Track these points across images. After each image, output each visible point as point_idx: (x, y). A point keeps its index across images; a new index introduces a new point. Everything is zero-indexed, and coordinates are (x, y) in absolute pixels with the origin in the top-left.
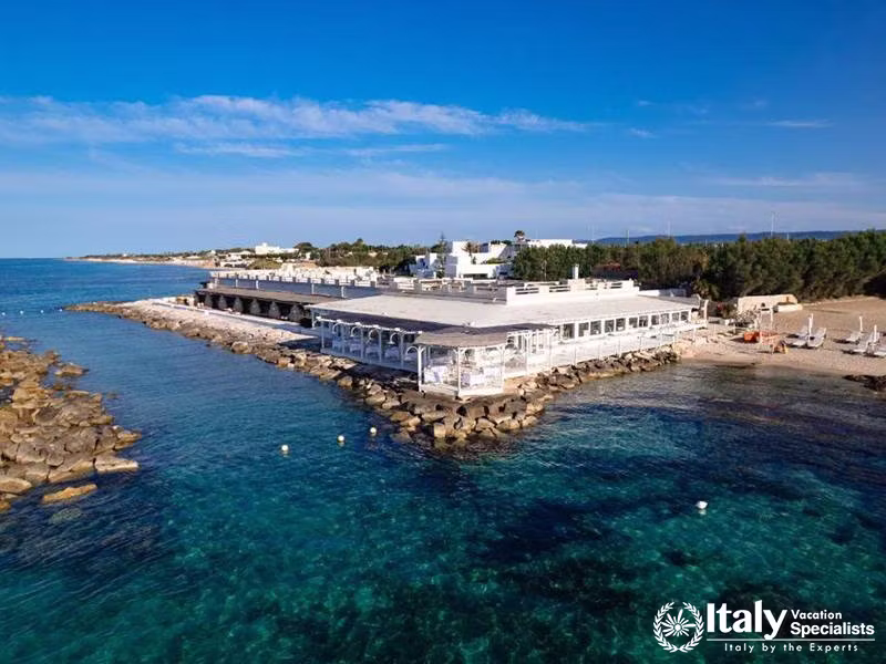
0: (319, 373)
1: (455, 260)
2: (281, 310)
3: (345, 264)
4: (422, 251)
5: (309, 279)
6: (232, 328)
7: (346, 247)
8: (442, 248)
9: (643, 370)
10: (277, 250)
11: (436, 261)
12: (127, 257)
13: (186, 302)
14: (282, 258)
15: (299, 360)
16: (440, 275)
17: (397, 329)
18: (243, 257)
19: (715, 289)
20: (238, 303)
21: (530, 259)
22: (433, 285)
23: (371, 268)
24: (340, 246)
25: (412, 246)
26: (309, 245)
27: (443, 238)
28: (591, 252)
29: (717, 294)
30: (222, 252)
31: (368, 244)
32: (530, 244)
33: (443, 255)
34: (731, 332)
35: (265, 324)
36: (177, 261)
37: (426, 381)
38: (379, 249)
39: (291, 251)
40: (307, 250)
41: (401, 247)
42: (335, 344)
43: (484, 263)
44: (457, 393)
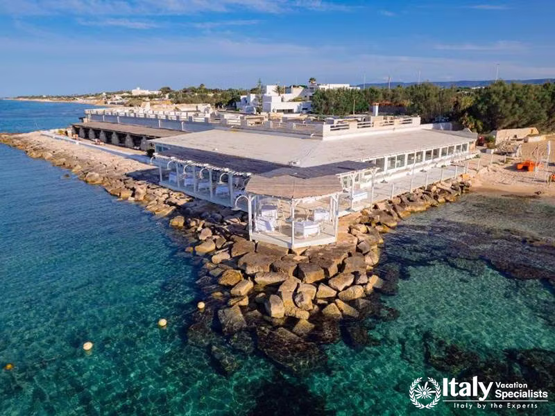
0: (154, 209)
1: (270, 99)
2: (134, 141)
3: (192, 102)
4: (245, 93)
5: (156, 116)
6: (92, 158)
7: (194, 91)
8: (259, 90)
9: (447, 201)
10: (147, 92)
11: (255, 100)
12: (46, 98)
13: (66, 133)
14: (150, 98)
15: (139, 194)
16: (259, 111)
17: (227, 170)
18: (123, 97)
19: (479, 123)
20: (102, 135)
21: (325, 98)
22: (257, 120)
23: (209, 105)
24: (189, 89)
25: (238, 89)
26: (168, 88)
27: (260, 82)
28: (369, 93)
29: (481, 128)
30: (110, 94)
31: (208, 88)
32: (321, 87)
33: (260, 95)
34: (503, 161)
35: (119, 154)
36: (80, 101)
37: (257, 229)
38: (215, 91)
39: (156, 93)
40: (167, 92)
41: (230, 90)
42: (172, 177)
43: (290, 101)
44: (290, 245)
